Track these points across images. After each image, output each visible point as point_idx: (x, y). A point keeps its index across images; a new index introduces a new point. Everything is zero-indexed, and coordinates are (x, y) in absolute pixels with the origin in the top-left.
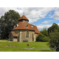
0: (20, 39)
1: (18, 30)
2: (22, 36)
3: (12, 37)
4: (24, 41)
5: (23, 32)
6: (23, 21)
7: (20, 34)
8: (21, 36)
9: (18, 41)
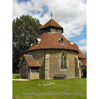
0: (47, 73)
1: (40, 49)
2: (50, 65)
3: (27, 68)
4: (55, 78)
5: (53, 56)
6: (52, 30)
7: (45, 59)
8: (47, 64)
9: (42, 77)
